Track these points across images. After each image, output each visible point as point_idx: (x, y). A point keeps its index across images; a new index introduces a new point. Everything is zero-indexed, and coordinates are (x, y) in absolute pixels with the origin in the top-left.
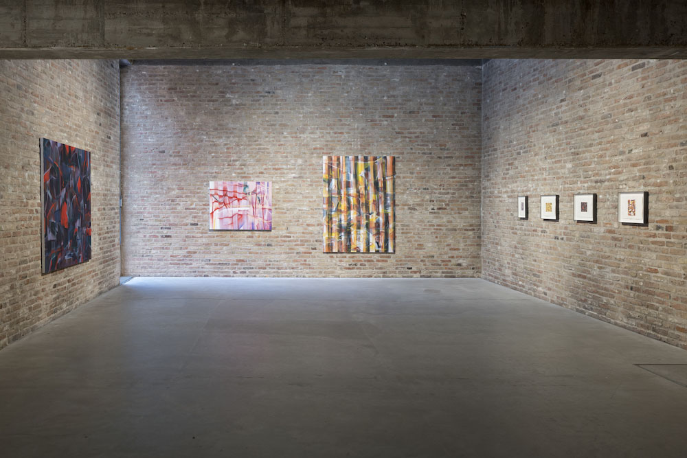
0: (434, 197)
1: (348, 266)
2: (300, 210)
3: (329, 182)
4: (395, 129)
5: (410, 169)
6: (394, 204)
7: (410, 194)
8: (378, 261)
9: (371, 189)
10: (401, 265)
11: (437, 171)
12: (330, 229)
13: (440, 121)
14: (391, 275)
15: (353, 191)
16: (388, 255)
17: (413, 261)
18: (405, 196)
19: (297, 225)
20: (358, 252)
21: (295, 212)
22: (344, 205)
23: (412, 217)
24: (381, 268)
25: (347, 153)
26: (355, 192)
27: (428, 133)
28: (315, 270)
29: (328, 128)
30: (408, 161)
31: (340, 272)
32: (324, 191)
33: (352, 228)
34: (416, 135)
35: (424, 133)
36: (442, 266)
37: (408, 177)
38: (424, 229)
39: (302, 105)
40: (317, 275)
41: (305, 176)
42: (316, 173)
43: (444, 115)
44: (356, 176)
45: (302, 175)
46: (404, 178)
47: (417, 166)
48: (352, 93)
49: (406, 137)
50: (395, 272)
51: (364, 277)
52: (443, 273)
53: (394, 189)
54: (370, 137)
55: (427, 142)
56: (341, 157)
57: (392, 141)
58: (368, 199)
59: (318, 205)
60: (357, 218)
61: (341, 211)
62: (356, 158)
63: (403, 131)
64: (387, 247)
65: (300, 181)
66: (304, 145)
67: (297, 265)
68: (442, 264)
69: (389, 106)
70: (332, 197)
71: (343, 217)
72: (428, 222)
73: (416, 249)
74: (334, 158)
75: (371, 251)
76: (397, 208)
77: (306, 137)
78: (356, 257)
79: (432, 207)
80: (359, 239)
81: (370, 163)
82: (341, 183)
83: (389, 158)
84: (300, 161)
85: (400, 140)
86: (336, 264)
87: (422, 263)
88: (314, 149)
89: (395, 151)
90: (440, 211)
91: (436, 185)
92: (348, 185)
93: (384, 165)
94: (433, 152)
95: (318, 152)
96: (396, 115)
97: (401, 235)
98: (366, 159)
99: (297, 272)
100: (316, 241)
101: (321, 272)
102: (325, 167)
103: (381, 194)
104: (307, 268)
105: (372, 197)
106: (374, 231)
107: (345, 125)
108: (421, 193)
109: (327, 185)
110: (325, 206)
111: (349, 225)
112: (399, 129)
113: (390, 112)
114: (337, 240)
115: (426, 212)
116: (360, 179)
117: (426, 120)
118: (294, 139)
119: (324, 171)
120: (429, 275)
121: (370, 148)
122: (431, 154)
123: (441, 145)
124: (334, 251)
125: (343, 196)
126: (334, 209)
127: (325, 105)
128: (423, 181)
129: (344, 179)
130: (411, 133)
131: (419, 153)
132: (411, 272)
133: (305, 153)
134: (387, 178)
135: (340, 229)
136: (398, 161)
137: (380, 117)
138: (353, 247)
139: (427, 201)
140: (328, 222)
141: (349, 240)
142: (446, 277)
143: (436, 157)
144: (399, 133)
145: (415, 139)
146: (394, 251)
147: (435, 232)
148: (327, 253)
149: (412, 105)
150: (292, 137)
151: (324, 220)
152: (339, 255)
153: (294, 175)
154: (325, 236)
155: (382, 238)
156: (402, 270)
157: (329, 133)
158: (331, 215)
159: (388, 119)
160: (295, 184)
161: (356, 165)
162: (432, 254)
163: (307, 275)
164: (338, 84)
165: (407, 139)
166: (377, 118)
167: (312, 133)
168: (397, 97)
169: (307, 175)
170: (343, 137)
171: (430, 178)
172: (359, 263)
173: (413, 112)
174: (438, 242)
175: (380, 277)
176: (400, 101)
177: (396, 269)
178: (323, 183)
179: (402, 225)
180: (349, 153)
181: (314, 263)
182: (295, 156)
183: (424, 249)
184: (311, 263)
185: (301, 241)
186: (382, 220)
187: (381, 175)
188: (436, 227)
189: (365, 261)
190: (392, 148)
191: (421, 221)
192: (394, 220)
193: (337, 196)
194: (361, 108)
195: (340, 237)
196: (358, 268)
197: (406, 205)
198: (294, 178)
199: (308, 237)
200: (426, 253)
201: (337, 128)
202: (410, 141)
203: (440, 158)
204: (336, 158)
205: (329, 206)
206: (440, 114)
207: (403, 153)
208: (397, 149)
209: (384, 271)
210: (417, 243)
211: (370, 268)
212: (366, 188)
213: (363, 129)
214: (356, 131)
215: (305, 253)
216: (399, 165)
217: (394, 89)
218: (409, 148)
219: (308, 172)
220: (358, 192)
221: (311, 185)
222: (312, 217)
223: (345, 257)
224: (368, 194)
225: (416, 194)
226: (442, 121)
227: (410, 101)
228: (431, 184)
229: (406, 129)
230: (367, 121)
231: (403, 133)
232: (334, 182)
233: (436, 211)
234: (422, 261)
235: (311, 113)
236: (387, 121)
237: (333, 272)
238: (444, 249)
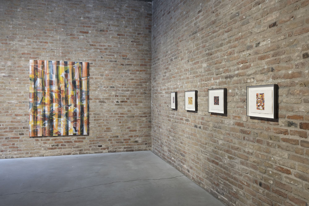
0: (118, 93)
1: (51, 147)
2: (8, 103)
3: (35, 81)
4: (89, 42)
5: (100, 72)
6: (88, 98)
7: (101, 91)
8: (75, 142)
9: (70, 87)
10: (93, 144)
11: (121, 74)
12: (35, 119)
13: (122, 38)
14: (85, 152)
15: (55, 88)
16: (83, 137)
17: (102, 140)
18: (97, 92)
19: (7, 115)
20: (59, 135)
21: (5, 105)
22: (47, 99)
23: (102, 108)
24: (78, 147)
25: (51, 58)
26: (57, 89)
27: (114, 46)
28: (22, 152)
29: (35, 38)
30: (99, 66)
31: (44, 152)
32: (30, 88)
33: (54, 117)
34: (105, 47)
35: (111, 46)
36: (124, 144)
37: (99, 78)
38: (111, 117)
39: (12, 17)
40: (24, 155)
41: (14, 75)
42: (24, 73)
43: (126, 34)
44: (57, 76)
45: (11, 74)
46: (96, 79)
47: (106, 70)
48: (55, 12)
49: (98, 49)
50: (89, 150)
51: (64, 154)
52: (125, 148)
53: (88, 87)
54: (69, 47)
55: (114, 53)
56: (45, 62)
57: (87, 51)
58: (68, 94)
59: (25, 99)
60: (58, 109)
61: (45, 104)
62: (58, 63)
63: (95, 44)
64: (82, 131)
65: (9, 79)
66: (13, 50)
67: (6, 148)
68: (125, 141)
69: (85, 25)
70: (37, 93)
71: (46, 108)
72: (114, 111)
73: (105, 131)
74: (39, 62)
75: (69, 134)
76: (91, 101)
77: (15, 44)
78: (58, 139)
79: (117, 100)
80: (60, 125)
81: (69, 67)
82: (45, 82)
83: (84, 64)
84: (9, 63)
85: (93, 50)
86: (40, 146)
87: (110, 142)
88: (23, 54)
89: (90, 59)
90: (123, 103)
91: (120, 84)
92: (51, 83)
93: (80, 69)
94: (117, 61)
95: (26, 56)
96: (90, 32)
97: (93, 121)
98: (66, 64)
99: (6, 155)
100: (24, 128)
101: (27, 153)
102: (31, 69)
103: (78, 90)
104: (15, 151)
105: (71, 93)
106: (72, 119)
107: (49, 36)
108: (109, 90)
109: (33, 83)
110: (31, 100)
111: (52, 114)
112: (92, 42)
113: (85, 29)
114: (42, 127)
115: (112, 104)
116: (61, 79)
117: (112, 37)
118: (4, 45)
119: (30, 72)
120: (114, 150)
121: (69, 55)
122: (116, 61)
123: (123, 56)
124: (39, 135)
125: (46, 92)
126: (39, 102)
127: (32, 20)
128: (110, 82)
129: (47, 78)
130: (101, 46)
131: (107, 61)
132: (101, 149)
133: (14, 57)
134: (82, 79)
135: (44, 118)
136: (91, 66)
137: (77, 32)
138: (55, 131)
139: (113, 96)
140: (34, 113)
141: (52, 126)
142: (127, 151)
143: (119, 64)
144: (92, 45)
145: (105, 50)
146: (88, 134)
147: (119, 119)
148: (33, 137)
149: (102, 26)
150: (2, 43)
151: (30, 111)
152: (44, 138)
153: (3, 74)
154: (31, 123)
155: (79, 124)
156: (94, 147)
157: (36, 42)
158: (36, 107)
159: (84, 34)
160: (4, 81)
161: (58, 68)
162: (117, 135)
163: (15, 156)
164: (43, 4)
165: (99, 50)
166: (75, 33)
167: (21, 41)
168: (91, 18)
169: (16, 75)
170: (47, 46)
171: (115, 79)
172: (60, 144)
173: (103, 31)
174: (121, 126)
175: (77, 154)
176: (93, 21)
177: (90, 147)
178: (29, 81)
179: (95, 114)
180: (53, 59)
181: (22, 146)
182: (5, 59)
183: (111, 131)
184: (18, 146)
185: (10, 128)
186: (78, 110)
187: (78, 76)
188: (119, 115)
189: (65, 142)
190: (87, 56)
191: (109, 111)
192: (88, 110)
193: (42, 92)
194: (62, 24)
195: (44, 125)
196: (59, 148)
197: (97, 99)
198: (4, 76)
199: (16, 125)
200: (112, 134)
201: (43, 39)
202: (101, 52)
203: (122, 65)
204: (41, 62)
205: (34, 100)
206: (123, 34)
207: (95, 60)
208: (91, 57)
209: (80, 149)
210: (105, 128)
211: (69, 148)
212: (65, 86)
213: (64, 40)
214: (58, 42)
215: (13, 138)
216: (92, 69)
217: (89, 12)
218: (100, 57)
219: (16, 72)
220: (59, 88)
221: (19, 83)
222: (20, 109)
223: (49, 140)
224: (67, 90)
225: (105, 91)
226: (124, 38)
227: (100, 22)
228: (116, 84)
229: (97, 43)
230: (67, 35)
231: (95, 45)
232: (39, 81)
233: (119, 103)
234: (109, 140)
235: (20, 25)
236: (83, 36)
237: (38, 153)
238: (125, 131)
